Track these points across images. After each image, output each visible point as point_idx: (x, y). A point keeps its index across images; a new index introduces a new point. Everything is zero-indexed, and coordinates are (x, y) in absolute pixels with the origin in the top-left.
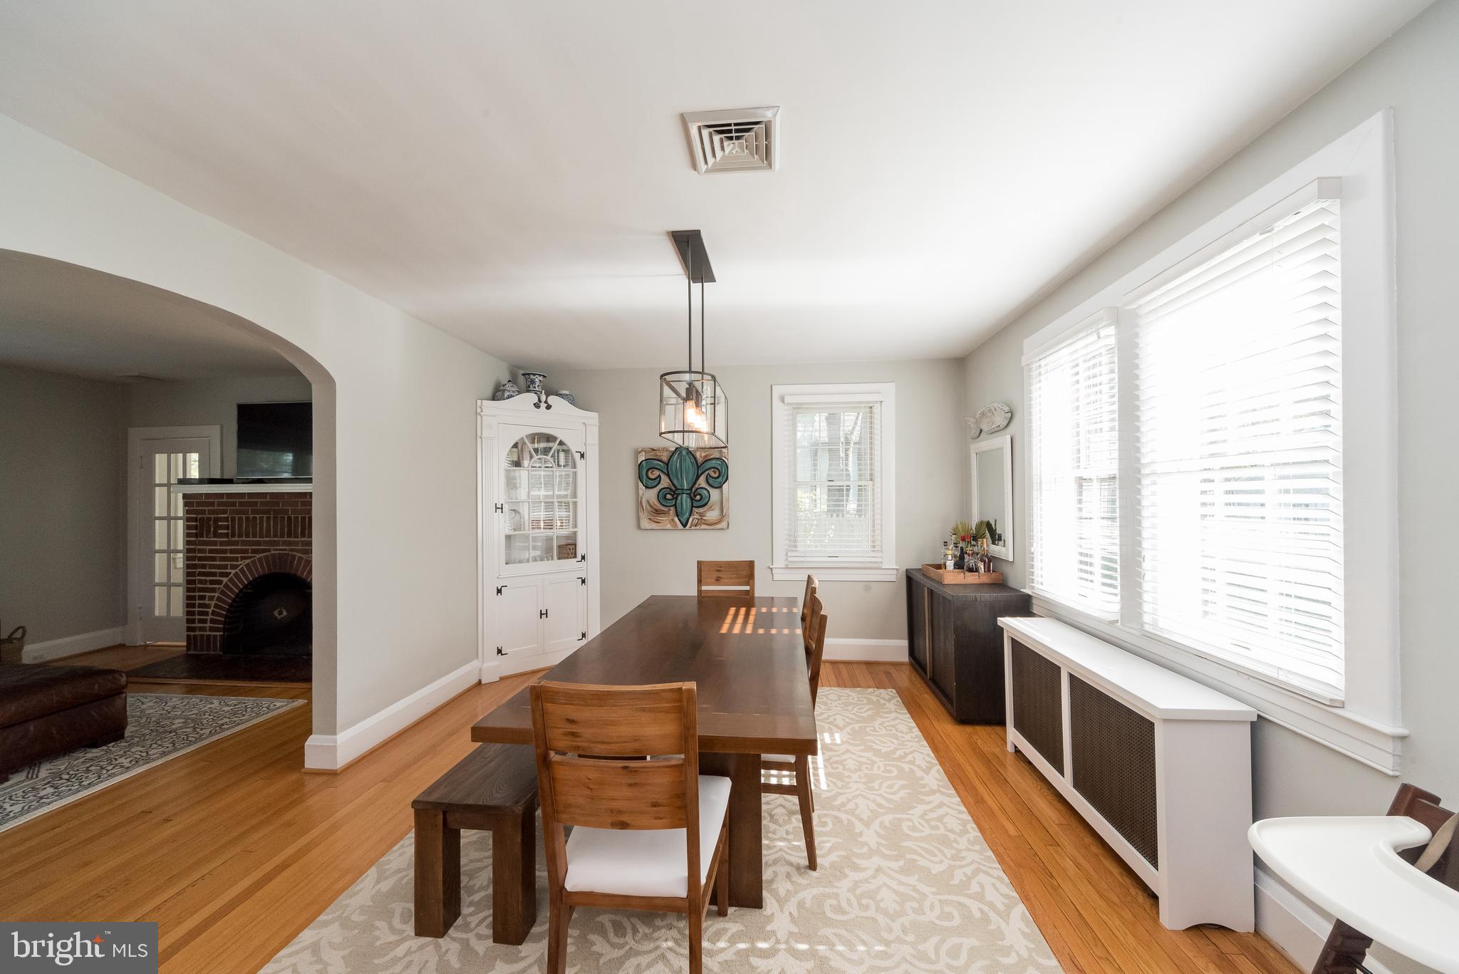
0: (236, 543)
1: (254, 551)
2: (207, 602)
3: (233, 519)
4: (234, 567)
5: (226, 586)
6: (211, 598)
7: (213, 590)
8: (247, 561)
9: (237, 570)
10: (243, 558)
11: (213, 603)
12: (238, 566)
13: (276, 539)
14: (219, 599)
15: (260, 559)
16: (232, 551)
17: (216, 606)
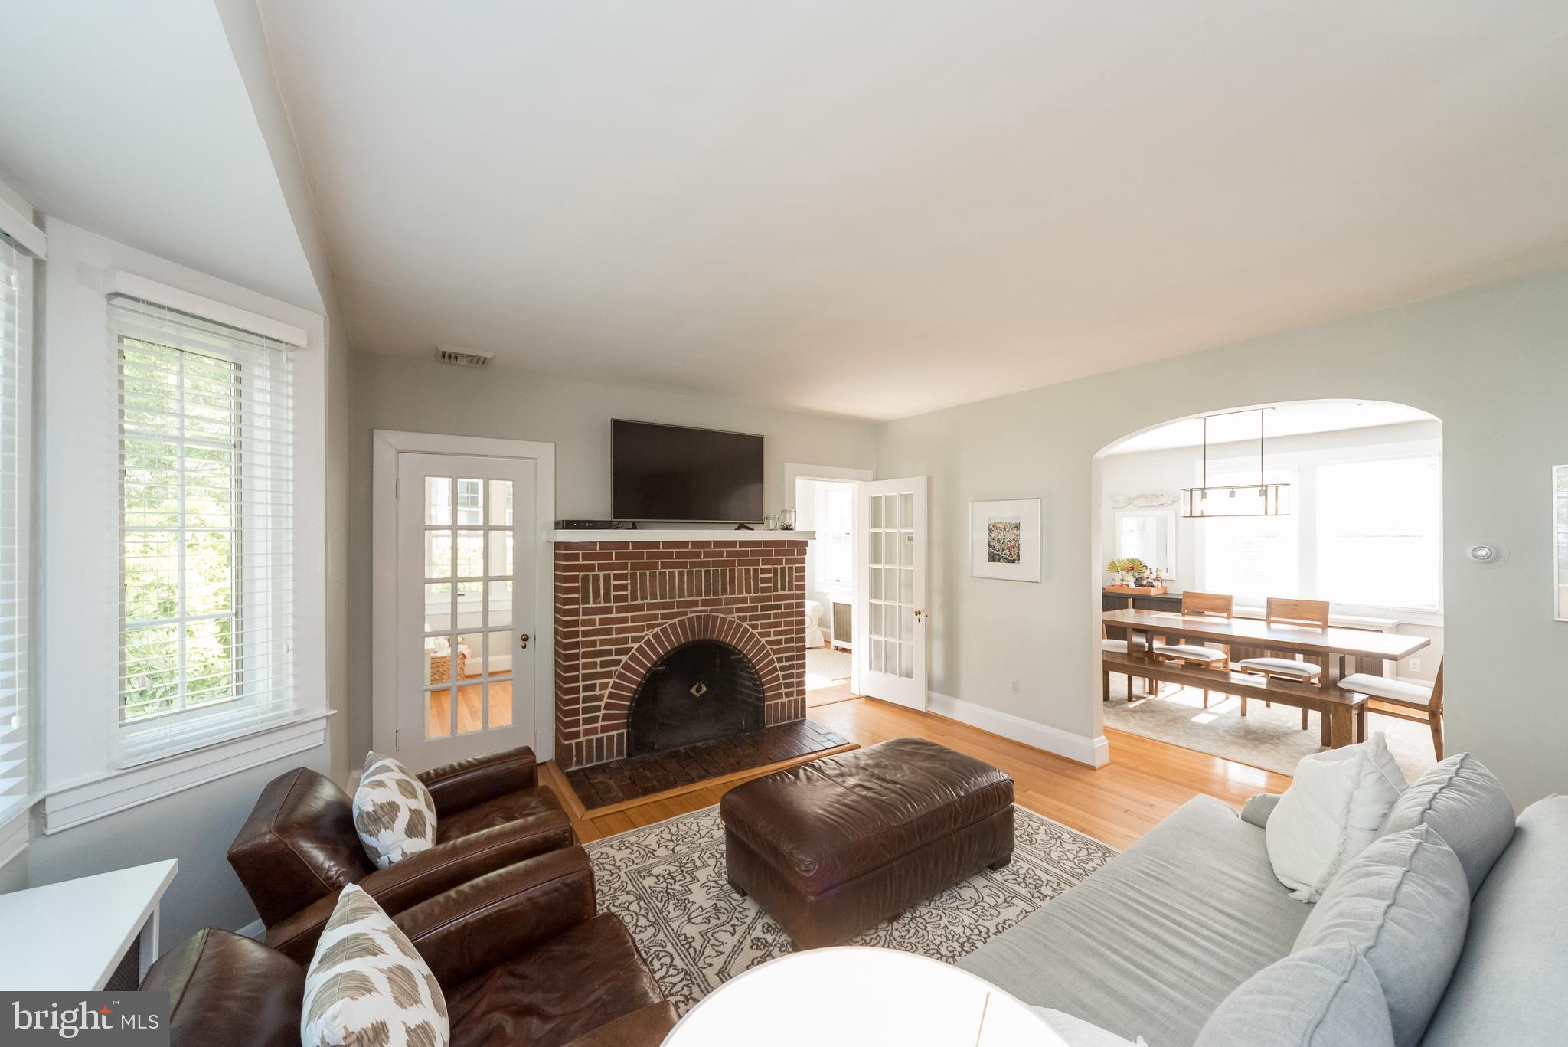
0: (640, 608)
1: (664, 617)
2: (597, 692)
3: (633, 575)
4: (635, 640)
5: (626, 666)
6: (604, 686)
7: (608, 675)
8: (657, 630)
9: (642, 643)
10: (650, 627)
11: (606, 693)
12: (643, 637)
13: (691, 598)
14: (615, 686)
15: (673, 626)
16: (634, 619)
17: (611, 696)
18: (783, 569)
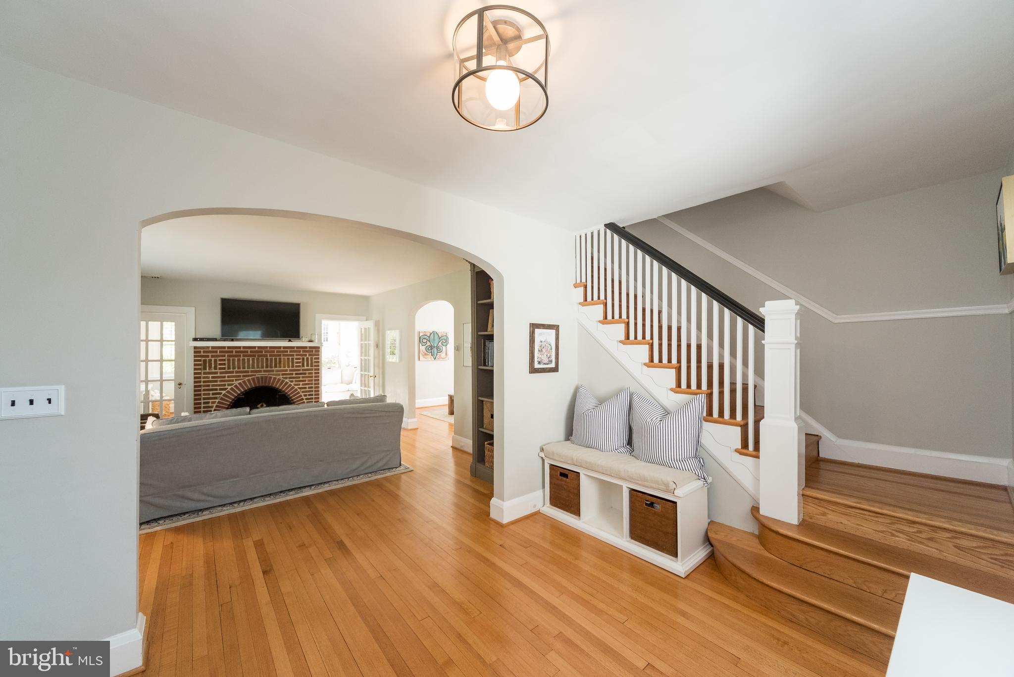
0: (232, 372)
1: (244, 376)
2: (210, 405)
3: (229, 360)
4: (229, 385)
5: (224, 395)
6: (213, 403)
7: (216, 398)
8: (240, 381)
9: (232, 386)
10: (236, 380)
11: (215, 405)
12: (233, 384)
13: (258, 369)
14: (219, 402)
15: (249, 380)
16: (228, 377)
17: (217, 406)
18: (308, 358)
